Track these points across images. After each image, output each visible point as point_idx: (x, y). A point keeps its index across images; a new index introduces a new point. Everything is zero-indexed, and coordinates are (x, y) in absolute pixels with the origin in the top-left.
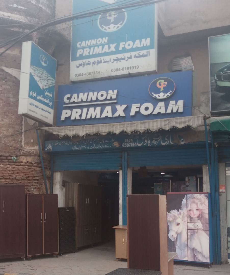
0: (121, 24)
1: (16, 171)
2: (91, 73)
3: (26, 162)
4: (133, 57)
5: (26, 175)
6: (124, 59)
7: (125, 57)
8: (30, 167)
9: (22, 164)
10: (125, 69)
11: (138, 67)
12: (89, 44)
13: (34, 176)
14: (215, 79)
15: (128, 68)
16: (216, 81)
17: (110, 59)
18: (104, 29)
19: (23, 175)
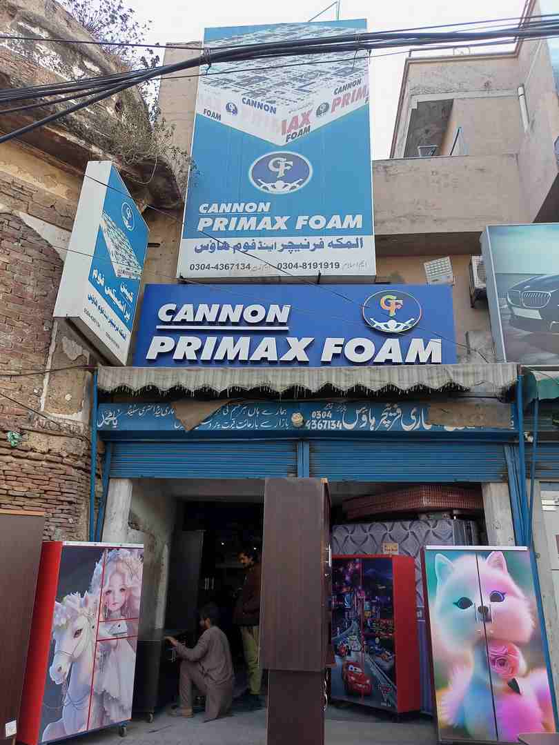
0: (300, 184)
1: (14, 473)
2: (230, 266)
3: (45, 450)
4: (326, 245)
5: (41, 487)
6: (307, 246)
7: (309, 243)
8: (52, 465)
9: (32, 454)
10: (308, 267)
11: (338, 266)
12: (228, 210)
13: (63, 490)
14: (508, 303)
15: (315, 266)
16: (510, 307)
17: (275, 244)
18: (262, 186)
19: (30, 485)
